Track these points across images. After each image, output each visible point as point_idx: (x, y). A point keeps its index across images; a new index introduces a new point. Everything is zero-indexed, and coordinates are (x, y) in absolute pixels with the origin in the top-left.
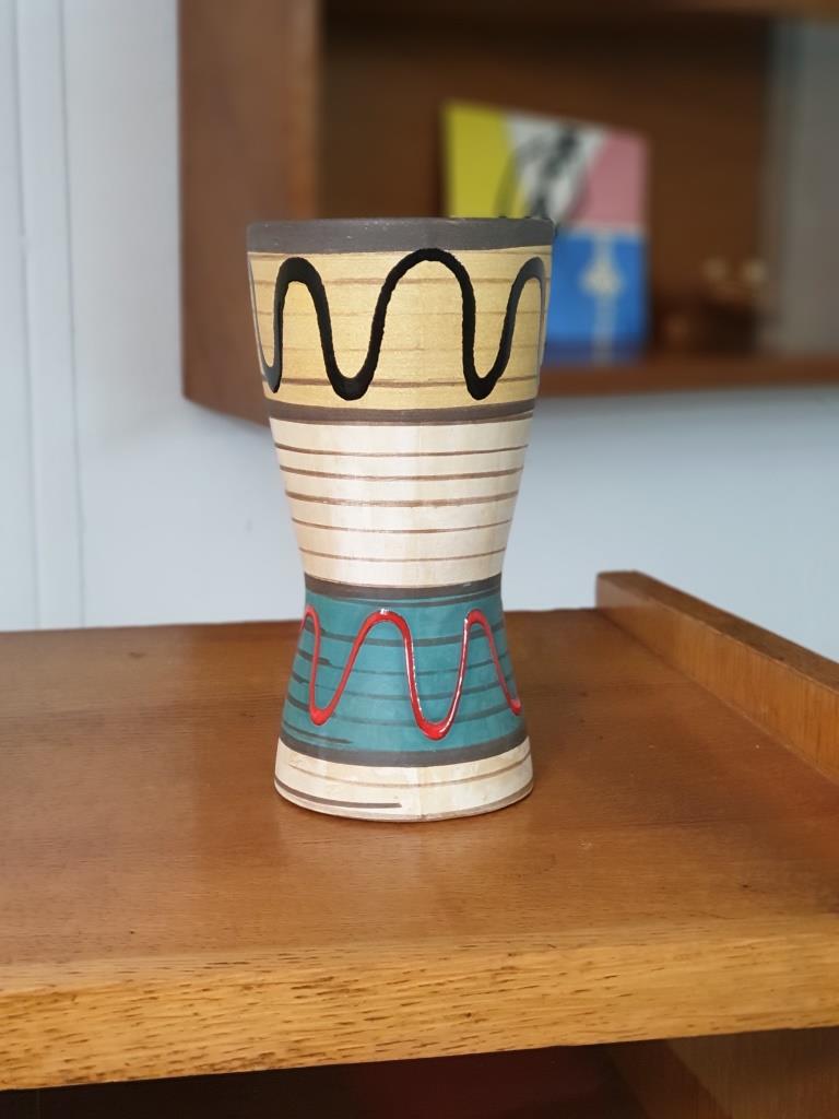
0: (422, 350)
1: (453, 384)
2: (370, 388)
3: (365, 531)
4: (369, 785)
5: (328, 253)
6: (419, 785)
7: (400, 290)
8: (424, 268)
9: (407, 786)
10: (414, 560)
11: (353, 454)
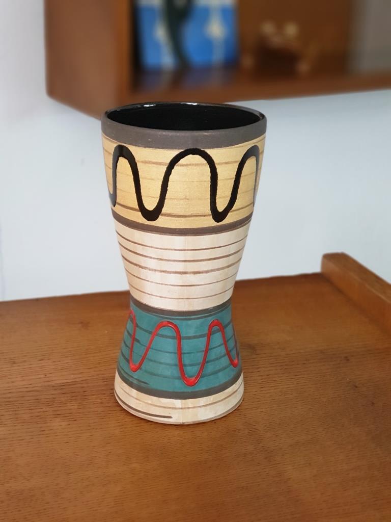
0: (188, 199)
1: (205, 216)
2: (160, 216)
3: (157, 283)
4: (156, 406)
5: (139, 146)
6: (182, 408)
7: (176, 169)
8: (190, 158)
9: (175, 408)
10: (183, 299)
11: (152, 247)
